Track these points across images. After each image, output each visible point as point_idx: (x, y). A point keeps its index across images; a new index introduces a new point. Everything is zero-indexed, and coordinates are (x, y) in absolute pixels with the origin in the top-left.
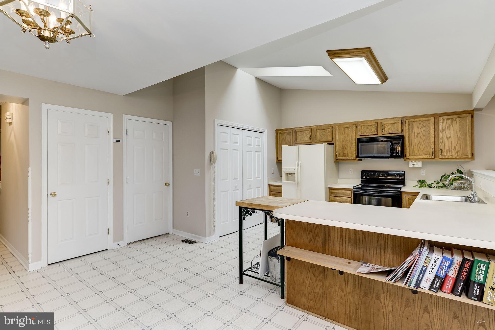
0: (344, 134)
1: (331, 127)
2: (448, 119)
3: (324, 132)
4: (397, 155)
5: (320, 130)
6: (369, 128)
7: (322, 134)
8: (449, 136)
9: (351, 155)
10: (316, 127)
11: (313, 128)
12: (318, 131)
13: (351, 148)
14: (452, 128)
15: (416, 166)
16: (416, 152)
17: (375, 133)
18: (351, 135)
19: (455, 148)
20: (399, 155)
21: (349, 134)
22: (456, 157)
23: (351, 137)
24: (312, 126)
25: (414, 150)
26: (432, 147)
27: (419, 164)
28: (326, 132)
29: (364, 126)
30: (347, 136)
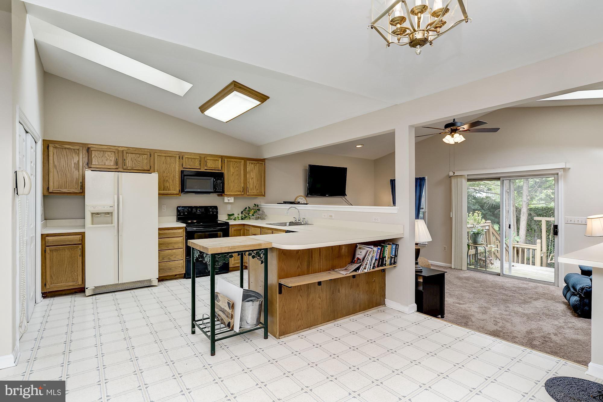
0: (165, 163)
1: (149, 153)
2: (252, 163)
3: (139, 157)
4: (219, 190)
5: (132, 153)
6: (193, 161)
7: (135, 159)
8: (252, 177)
9: (173, 189)
10: (126, 149)
11: (120, 149)
12: (128, 155)
13: (173, 181)
14: (254, 171)
15: (230, 201)
16: (231, 189)
17: (198, 167)
18: (173, 166)
19: (256, 187)
20: (221, 191)
21: (172, 165)
22: (257, 194)
23: (173, 168)
24: (119, 147)
25: (230, 187)
26: (242, 185)
27: (232, 200)
28: (141, 158)
29: (188, 158)
30: (168, 166)
